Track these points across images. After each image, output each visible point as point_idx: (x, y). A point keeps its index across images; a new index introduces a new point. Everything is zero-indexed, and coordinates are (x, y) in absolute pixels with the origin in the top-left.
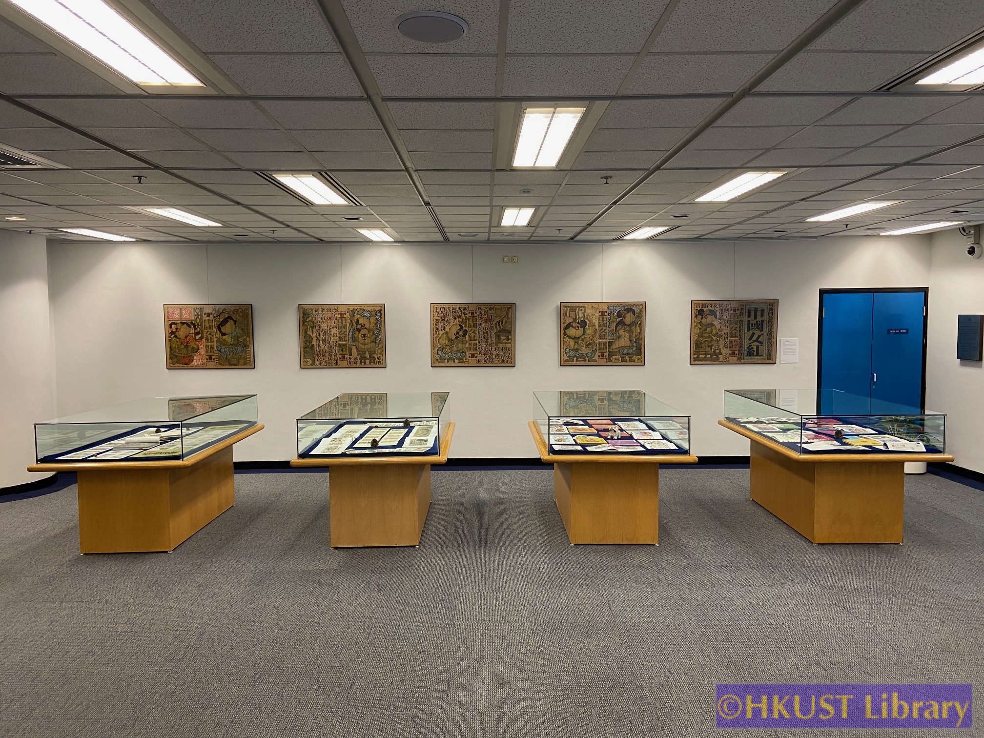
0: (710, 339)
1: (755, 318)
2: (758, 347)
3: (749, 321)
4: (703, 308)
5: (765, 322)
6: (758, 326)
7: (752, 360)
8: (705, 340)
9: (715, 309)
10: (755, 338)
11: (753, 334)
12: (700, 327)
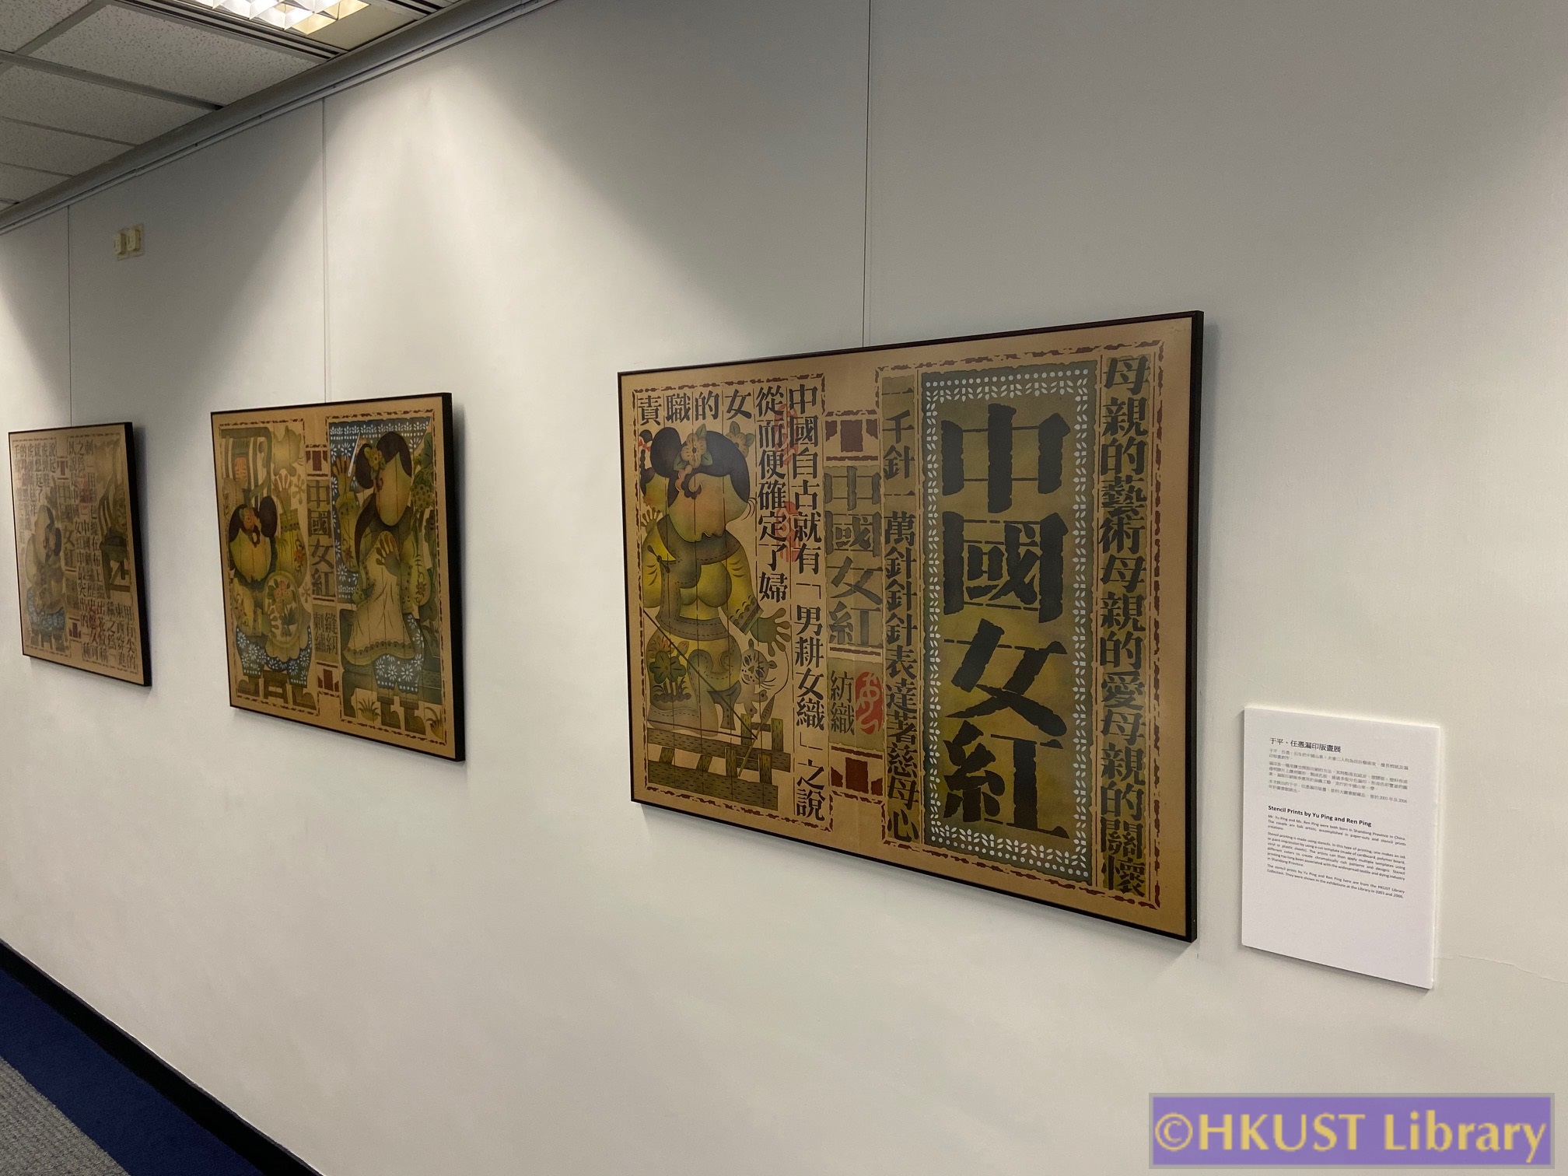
0: (721, 644)
1: (999, 499)
2: (1024, 752)
3: (952, 523)
4: (676, 425)
5: (1076, 535)
6: (1019, 567)
7: (985, 859)
8: (693, 646)
9: (735, 428)
10: (998, 671)
11: (987, 638)
12: (666, 555)
